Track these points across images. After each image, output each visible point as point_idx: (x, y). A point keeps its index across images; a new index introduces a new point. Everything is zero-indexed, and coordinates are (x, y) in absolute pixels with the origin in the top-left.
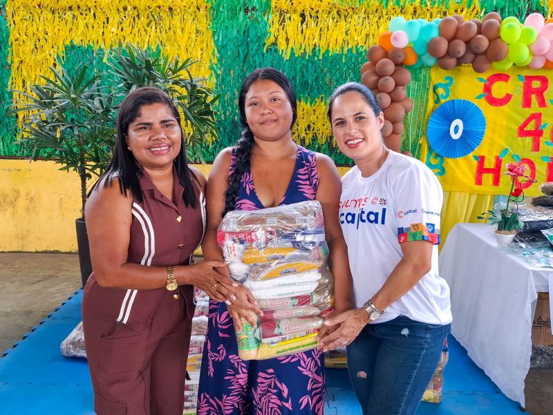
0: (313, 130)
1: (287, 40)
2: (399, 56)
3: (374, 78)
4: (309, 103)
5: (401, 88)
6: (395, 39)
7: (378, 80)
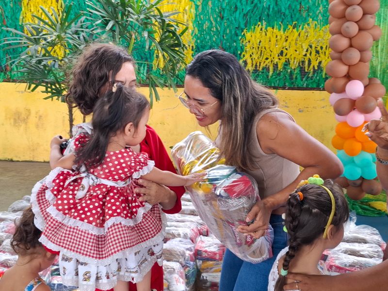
0: (286, 55)
3: (342, 7)
4: (282, 30)
5: (369, 16)
7: (345, 9)
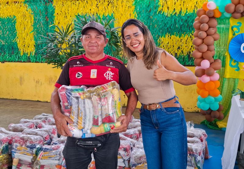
0: (181, 49)
1: (168, 8)
2: (211, 14)
3: (199, 24)
6: (209, 5)
